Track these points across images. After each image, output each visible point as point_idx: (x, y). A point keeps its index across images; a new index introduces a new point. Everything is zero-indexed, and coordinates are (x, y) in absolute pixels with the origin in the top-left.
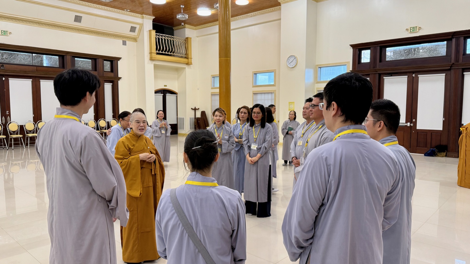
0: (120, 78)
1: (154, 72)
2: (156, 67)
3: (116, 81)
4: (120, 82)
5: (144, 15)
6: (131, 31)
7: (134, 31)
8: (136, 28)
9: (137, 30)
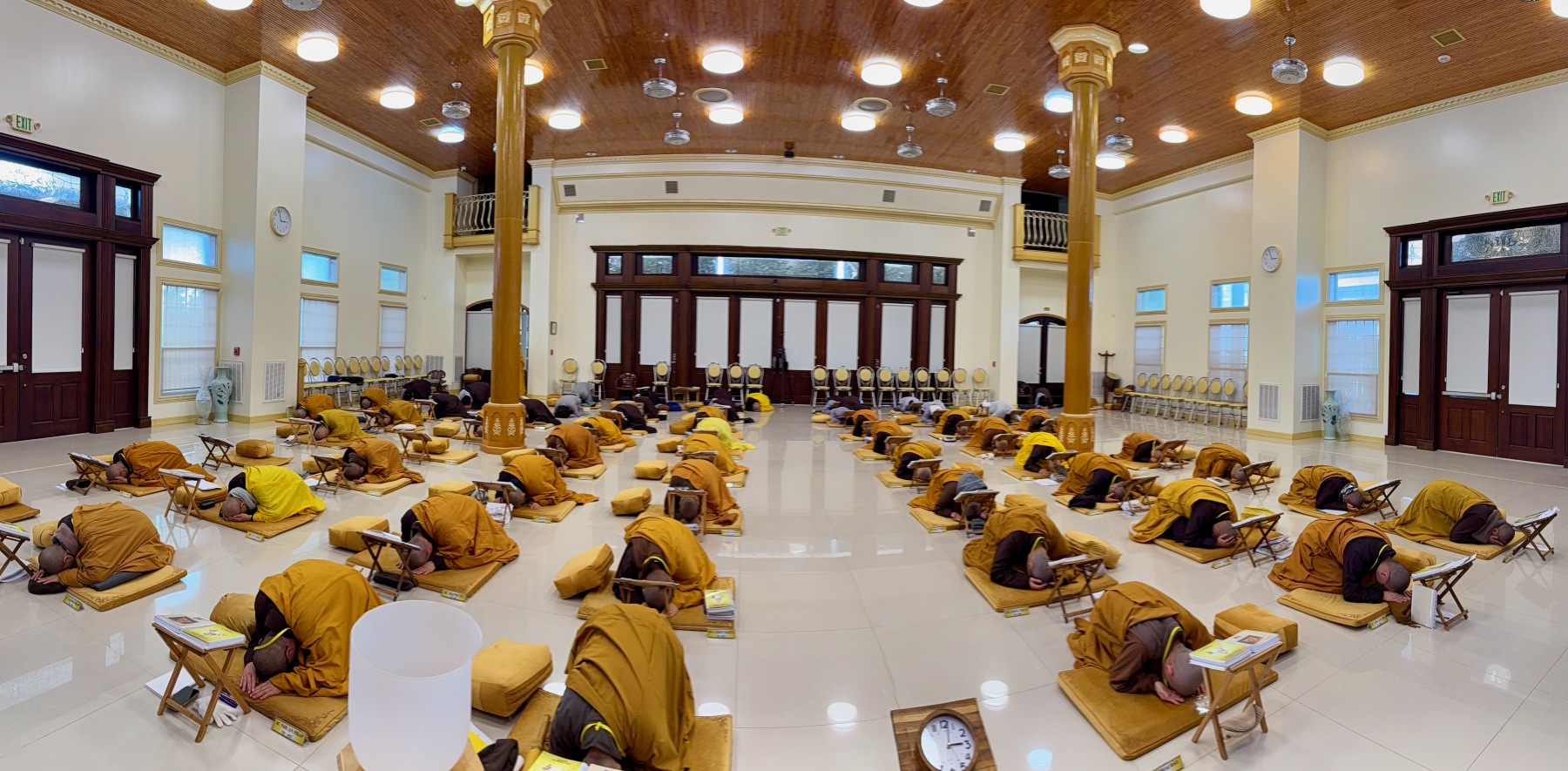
0: (960, 296)
1: (1021, 283)
2: (1023, 272)
3: (952, 300)
4: (959, 304)
5: (1004, 178)
6: (981, 209)
7: (988, 210)
8: (990, 202)
9: (992, 207)
